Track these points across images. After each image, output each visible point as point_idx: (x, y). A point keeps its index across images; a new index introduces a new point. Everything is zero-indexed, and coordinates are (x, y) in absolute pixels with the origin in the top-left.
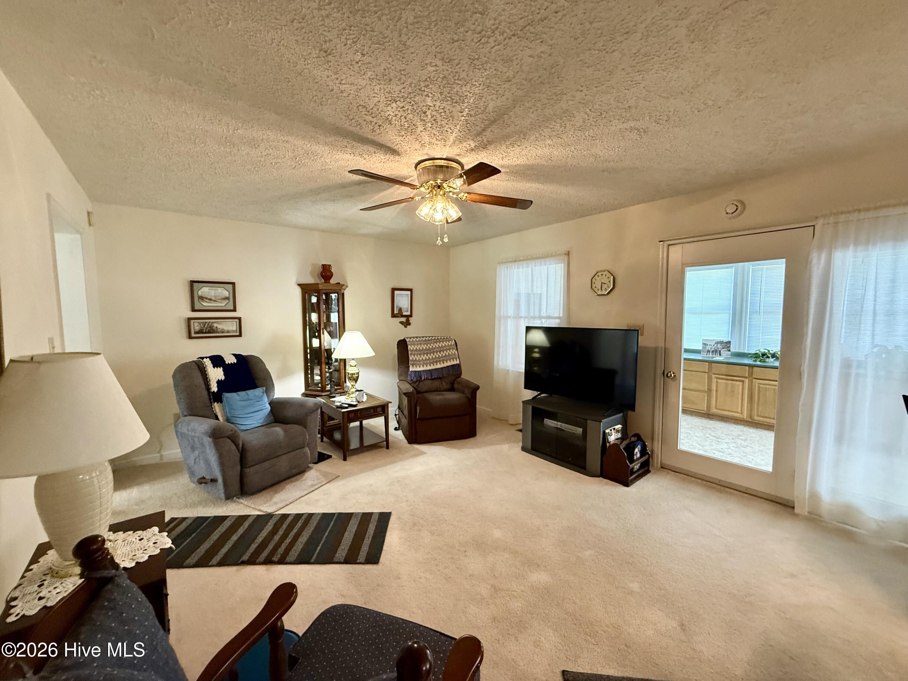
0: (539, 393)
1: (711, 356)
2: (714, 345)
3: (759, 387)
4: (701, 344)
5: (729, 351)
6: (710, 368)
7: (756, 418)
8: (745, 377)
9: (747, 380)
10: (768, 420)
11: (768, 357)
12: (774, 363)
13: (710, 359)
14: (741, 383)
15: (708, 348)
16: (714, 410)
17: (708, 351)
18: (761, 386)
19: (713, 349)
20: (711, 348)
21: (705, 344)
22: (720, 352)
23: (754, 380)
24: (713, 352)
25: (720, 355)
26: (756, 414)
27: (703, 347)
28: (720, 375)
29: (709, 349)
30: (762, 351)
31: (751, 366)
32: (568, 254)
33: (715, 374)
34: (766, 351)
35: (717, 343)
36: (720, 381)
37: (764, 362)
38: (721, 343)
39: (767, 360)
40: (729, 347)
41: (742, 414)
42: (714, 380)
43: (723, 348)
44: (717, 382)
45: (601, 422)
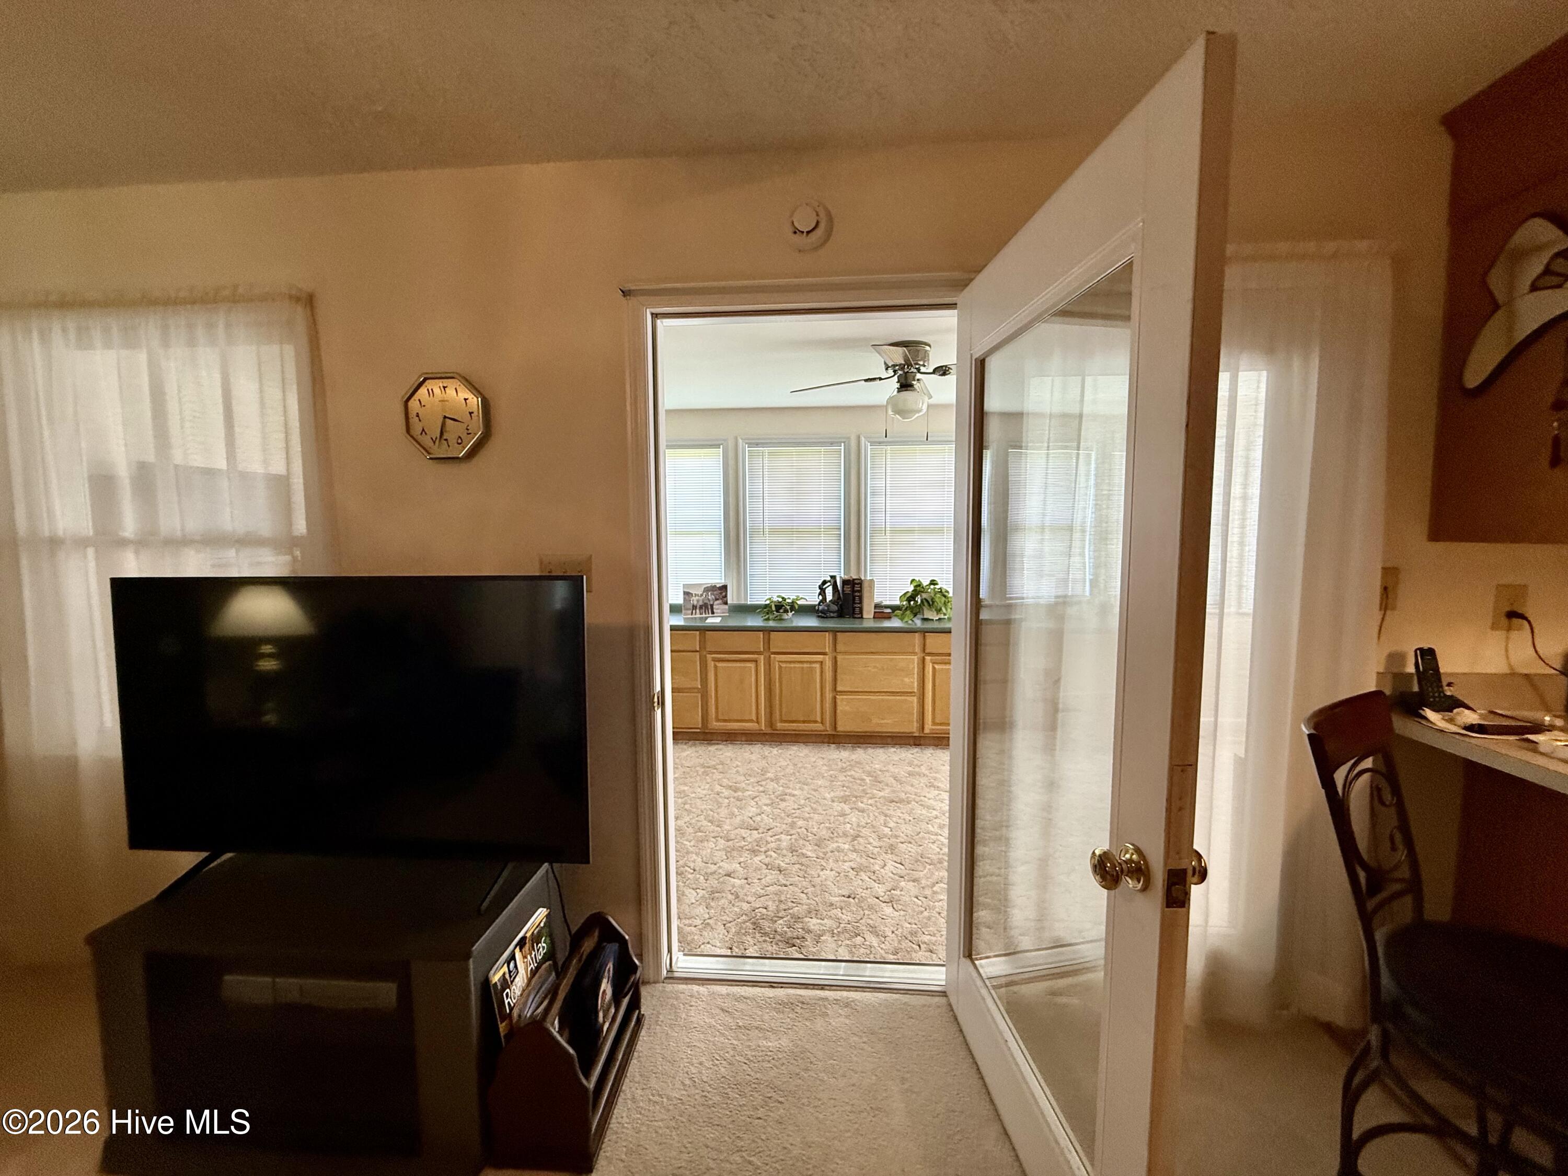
0: (204, 855)
1: (698, 616)
2: (702, 595)
3: (780, 667)
4: (682, 593)
5: (726, 603)
6: (703, 642)
7: (779, 725)
8: (759, 653)
9: (762, 657)
10: (794, 726)
11: (786, 611)
12: (792, 622)
13: (699, 624)
14: (752, 665)
15: (694, 600)
16: (715, 725)
17: (694, 607)
18: (783, 665)
19: (701, 603)
20: (698, 601)
21: (686, 594)
22: (712, 606)
23: (772, 656)
24: (701, 607)
25: (713, 613)
26: (778, 717)
27: (685, 599)
28: (720, 653)
29: (695, 603)
30: (775, 599)
31: (767, 631)
32: (309, 301)
33: (711, 653)
34: (780, 600)
35: (707, 590)
36: (720, 665)
37: (781, 620)
38: (712, 589)
39: (785, 616)
40: (726, 596)
41: (758, 722)
42: (711, 664)
43: (717, 599)
44: (716, 667)
45: (468, 956)
